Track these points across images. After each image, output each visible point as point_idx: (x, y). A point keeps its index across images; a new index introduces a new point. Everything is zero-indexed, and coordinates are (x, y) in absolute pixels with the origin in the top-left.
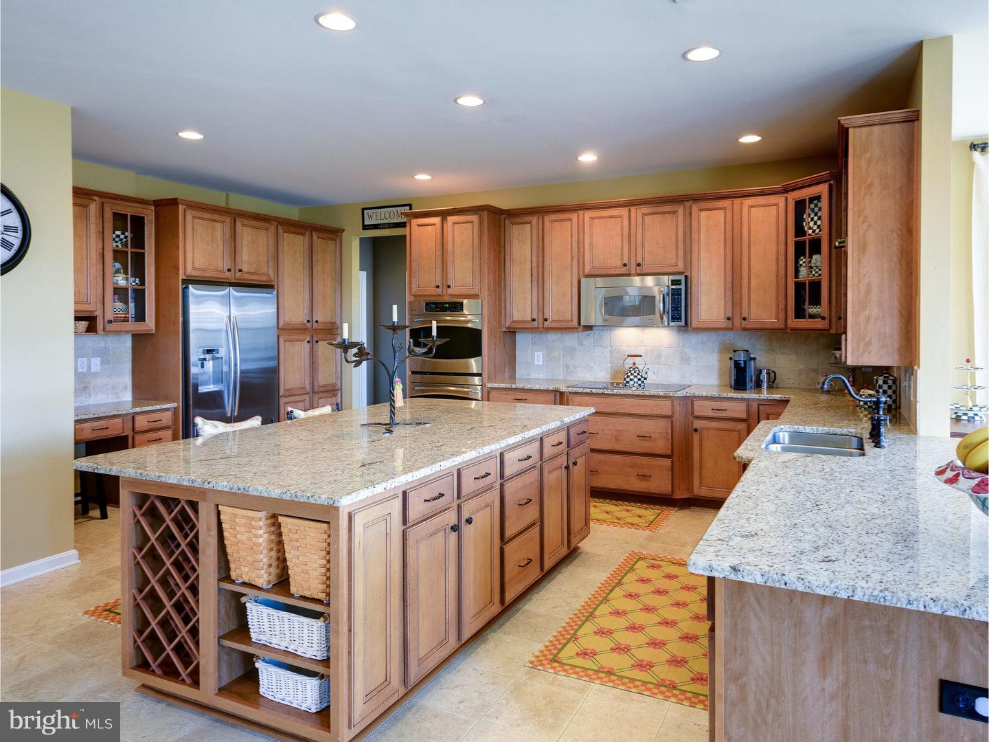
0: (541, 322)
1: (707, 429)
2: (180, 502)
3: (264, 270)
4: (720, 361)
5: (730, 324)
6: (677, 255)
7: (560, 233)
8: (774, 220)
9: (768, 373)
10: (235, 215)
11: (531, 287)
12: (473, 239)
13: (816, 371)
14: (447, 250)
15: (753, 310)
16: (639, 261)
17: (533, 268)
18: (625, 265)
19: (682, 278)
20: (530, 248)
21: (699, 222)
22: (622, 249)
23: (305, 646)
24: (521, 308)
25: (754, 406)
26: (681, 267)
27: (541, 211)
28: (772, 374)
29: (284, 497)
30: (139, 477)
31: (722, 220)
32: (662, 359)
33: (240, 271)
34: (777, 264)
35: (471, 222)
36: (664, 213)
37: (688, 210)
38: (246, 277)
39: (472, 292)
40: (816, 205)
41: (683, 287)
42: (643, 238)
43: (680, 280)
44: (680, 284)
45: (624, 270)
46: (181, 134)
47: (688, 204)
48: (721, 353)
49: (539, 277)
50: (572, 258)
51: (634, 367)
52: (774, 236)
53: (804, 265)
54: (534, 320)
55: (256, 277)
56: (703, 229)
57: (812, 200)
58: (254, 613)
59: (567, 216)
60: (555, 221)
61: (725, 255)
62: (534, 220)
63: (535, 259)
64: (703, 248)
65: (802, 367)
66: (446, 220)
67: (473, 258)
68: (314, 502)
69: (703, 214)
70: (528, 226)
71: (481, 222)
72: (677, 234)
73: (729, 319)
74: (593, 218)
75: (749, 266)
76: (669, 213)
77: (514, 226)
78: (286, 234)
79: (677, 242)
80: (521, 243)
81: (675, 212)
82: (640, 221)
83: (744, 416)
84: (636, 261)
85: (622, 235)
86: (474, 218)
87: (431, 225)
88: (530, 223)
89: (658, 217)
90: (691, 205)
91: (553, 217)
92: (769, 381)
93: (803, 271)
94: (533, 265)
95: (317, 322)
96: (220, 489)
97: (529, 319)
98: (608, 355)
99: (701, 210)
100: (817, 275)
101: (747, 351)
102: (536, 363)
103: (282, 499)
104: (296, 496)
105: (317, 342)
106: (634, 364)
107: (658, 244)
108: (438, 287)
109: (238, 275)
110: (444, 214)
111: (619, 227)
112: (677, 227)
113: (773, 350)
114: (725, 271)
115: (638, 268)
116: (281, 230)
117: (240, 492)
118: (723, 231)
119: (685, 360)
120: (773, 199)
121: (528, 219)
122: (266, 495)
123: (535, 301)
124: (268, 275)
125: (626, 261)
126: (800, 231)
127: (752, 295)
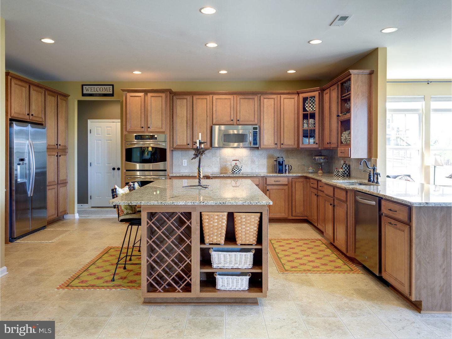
0: (191, 145)
1: (272, 189)
2: (177, 213)
3: (40, 116)
4: (268, 162)
5: (275, 146)
6: (254, 117)
7: (201, 105)
8: (293, 104)
9: (288, 166)
10: (30, 84)
11: (187, 128)
12: (162, 105)
13: (304, 165)
14: (147, 109)
15: (285, 141)
16: (238, 119)
17: (188, 120)
18: (232, 120)
19: (257, 126)
20: (186, 110)
21: (264, 103)
22: (231, 113)
23: (243, 264)
24: (182, 138)
25: (290, 179)
26: (256, 122)
27: (192, 94)
28: (290, 167)
29: (244, 204)
30: (160, 204)
31: (273, 103)
32: (243, 162)
33: (32, 115)
34: (294, 122)
35: (161, 97)
36: (249, 99)
37: (259, 98)
38: (34, 119)
39: (161, 130)
40: (314, 99)
41: (258, 130)
42: (240, 109)
43: (257, 128)
44: (257, 129)
45: (231, 123)
46: (43, 40)
47: (259, 95)
48: (268, 159)
49: (191, 125)
50: (207, 116)
51: (236, 165)
52: (293, 112)
53: (306, 123)
54: (188, 144)
55: (37, 119)
56: (265, 106)
57: (311, 97)
58: (216, 256)
59: (205, 97)
60: (199, 99)
61: (274, 118)
62: (189, 98)
63: (188, 116)
64: (265, 114)
65: (299, 164)
66: (147, 94)
67: (162, 114)
68: (260, 204)
69: (265, 100)
70: (185, 101)
71: (166, 97)
72: (254, 108)
73: (276, 144)
74: (217, 99)
75: (284, 123)
76: (251, 99)
77: (178, 100)
78: (48, 96)
79: (254, 111)
80: (182, 108)
81: (254, 99)
82: (238, 102)
83: (287, 183)
84: (237, 118)
85: (231, 107)
86: (163, 95)
87: (138, 97)
88: (187, 99)
89: (246, 100)
90: (260, 96)
91: (198, 97)
92: (289, 170)
93: (306, 125)
94: (188, 118)
95: (60, 145)
96: (210, 204)
97: (185, 144)
98: (219, 160)
99: (265, 98)
100: (312, 127)
101: (282, 157)
102: (184, 165)
103: (243, 205)
104: (251, 203)
105: (60, 156)
106: (236, 164)
107: (246, 112)
108: (142, 127)
109: (31, 117)
110: (146, 92)
111: (229, 103)
112: (254, 105)
113: (288, 157)
114: (274, 124)
115: (238, 122)
116: (46, 93)
117: (221, 204)
118: (273, 108)
119: (253, 162)
120: (293, 96)
121: (185, 97)
122: (235, 204)
123: (189, 135)
124: (42, 118)
125: (232, 119)
126: (304, 110)
127: (285, 134)
